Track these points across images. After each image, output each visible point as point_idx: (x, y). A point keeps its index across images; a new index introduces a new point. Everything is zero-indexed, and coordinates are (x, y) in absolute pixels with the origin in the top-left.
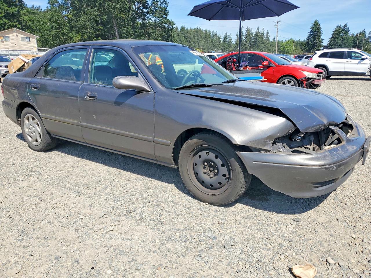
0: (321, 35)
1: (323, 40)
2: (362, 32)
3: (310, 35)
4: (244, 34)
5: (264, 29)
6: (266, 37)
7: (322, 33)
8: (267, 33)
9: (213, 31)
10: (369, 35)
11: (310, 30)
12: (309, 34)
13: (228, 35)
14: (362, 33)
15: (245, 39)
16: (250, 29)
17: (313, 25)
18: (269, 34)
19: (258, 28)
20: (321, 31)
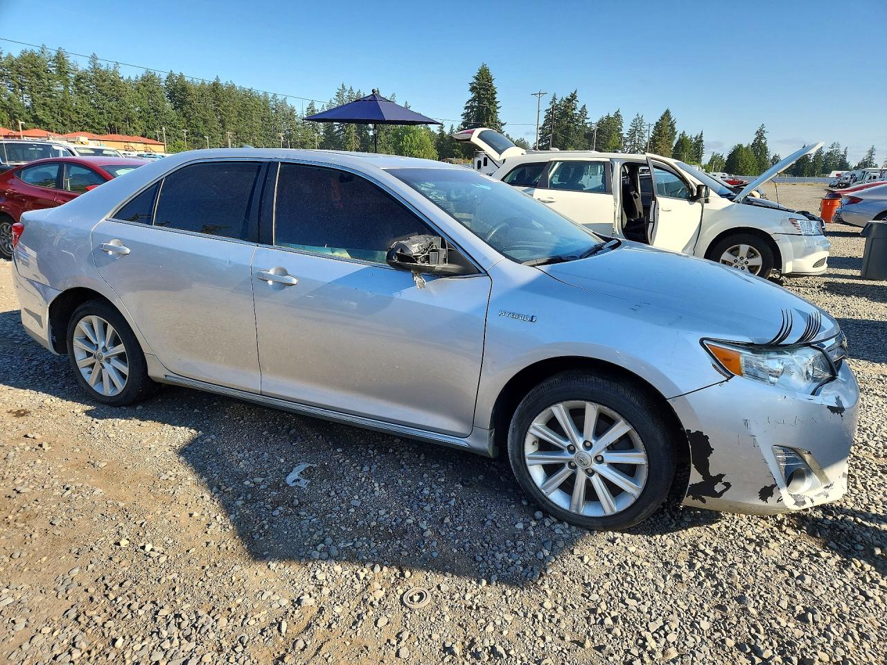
0: (497, 110)
1: (503, 125)
2: (612, 115)
3: (471, 107)
7: (498, 105)
9: (275, 94)
10: (631, 128)
11: (470, 96)
12: (469, 105)
14: (612, 118)
17: (475, 81)
20: (496, 100)
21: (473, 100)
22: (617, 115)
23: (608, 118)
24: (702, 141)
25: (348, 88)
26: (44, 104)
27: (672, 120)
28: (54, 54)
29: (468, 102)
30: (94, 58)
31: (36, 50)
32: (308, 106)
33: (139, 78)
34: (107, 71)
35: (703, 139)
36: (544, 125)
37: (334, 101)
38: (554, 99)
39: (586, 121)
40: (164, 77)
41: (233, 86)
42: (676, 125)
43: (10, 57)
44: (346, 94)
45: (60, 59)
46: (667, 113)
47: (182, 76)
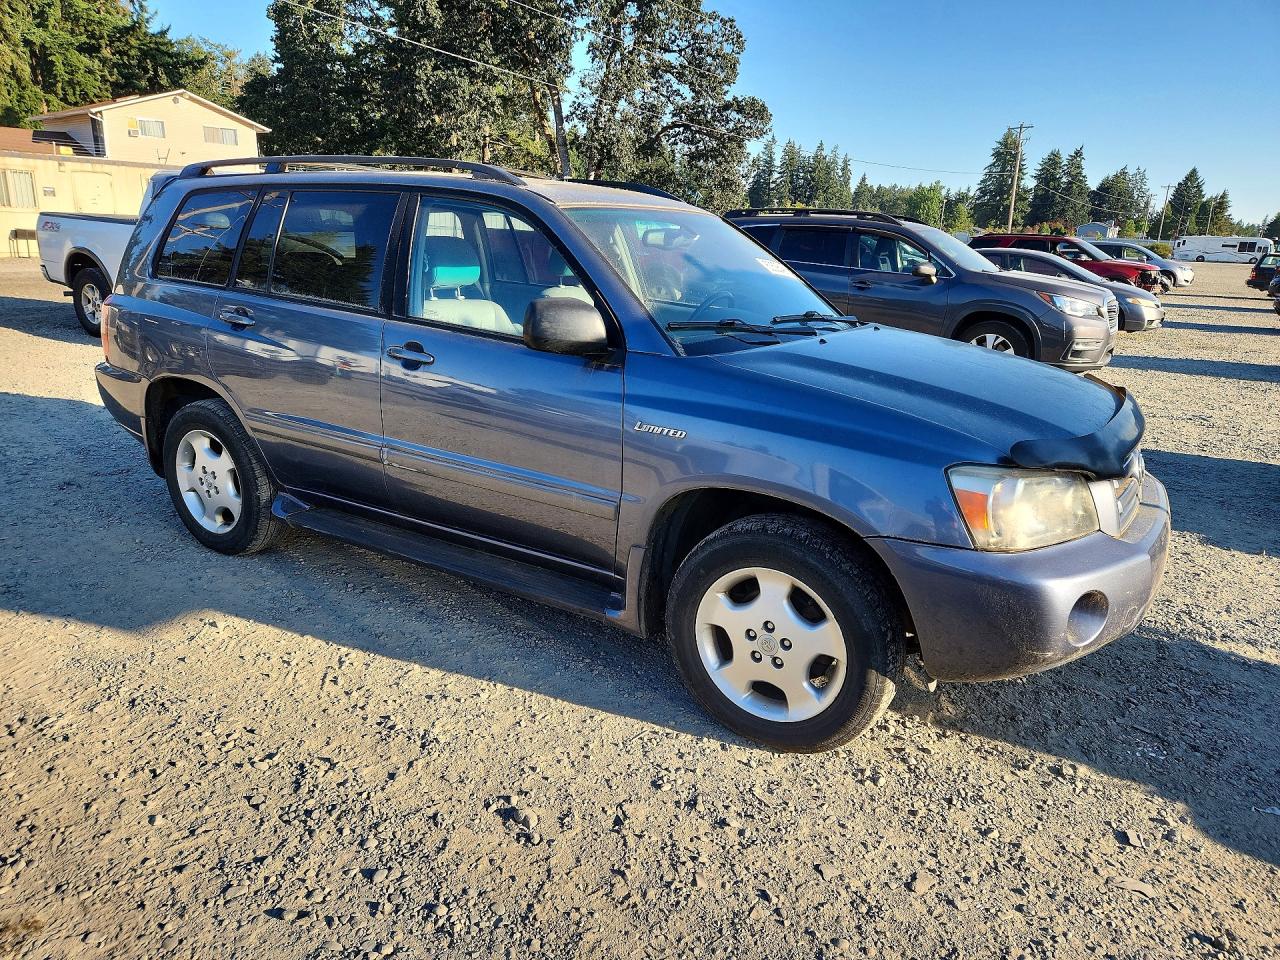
2: (1117, 173)
3: (991, 173)
4: (777, 163)
5: (836, 147)
6: (840, 174)
8: (846, 162)
11: (992, 160)
12: (987, 171)
15: (779, 175)
16: (797, 147)
17: (998, 145)
18: (849, 168)
19: (821, 144)
21: (994, 165)
22: (1124, 173)
27: (1200, 181)
42: (1204, 187)
46: (1194, 172)
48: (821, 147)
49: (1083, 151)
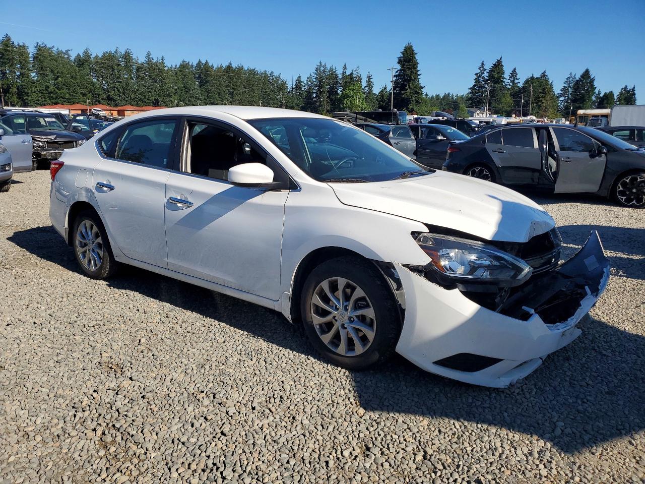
0: (419, 77)
1: (423, 88)
3: (399, 76)
7: (419, 73)
9: (272, 72)
11: (398, 66)
12: (397, 74)
13: (302, 80)
17: (402, 55)
18: (371, 80)
19: (345, 65)
20: (418, 69)
21: (401, 70)
22: (544, 76)
23: (532, 78)
24: (635, 94)
25: (323, 64)
26: (114, 87)
27: (592, 77)
28: (123, 53)
29: (397, 72)
30: (149, 54)
31: (113, 51)
32: (296, 79)
33: (178, 66)
34: (157, 63)
35: (636, 92)
36: (474, 86)
37: (313, 75)
38: (483, 64)
39: (516, 81)
40: (195, 65)
41: (242, 67)
42: (594, 83)
43: (97, 56)
44: (322, 69)
45: (127, 56)
46: (587, 71)
47: (207, 62)
48: (345, 68)
49: (502, 60)
